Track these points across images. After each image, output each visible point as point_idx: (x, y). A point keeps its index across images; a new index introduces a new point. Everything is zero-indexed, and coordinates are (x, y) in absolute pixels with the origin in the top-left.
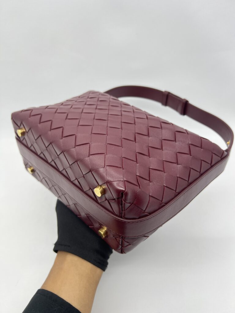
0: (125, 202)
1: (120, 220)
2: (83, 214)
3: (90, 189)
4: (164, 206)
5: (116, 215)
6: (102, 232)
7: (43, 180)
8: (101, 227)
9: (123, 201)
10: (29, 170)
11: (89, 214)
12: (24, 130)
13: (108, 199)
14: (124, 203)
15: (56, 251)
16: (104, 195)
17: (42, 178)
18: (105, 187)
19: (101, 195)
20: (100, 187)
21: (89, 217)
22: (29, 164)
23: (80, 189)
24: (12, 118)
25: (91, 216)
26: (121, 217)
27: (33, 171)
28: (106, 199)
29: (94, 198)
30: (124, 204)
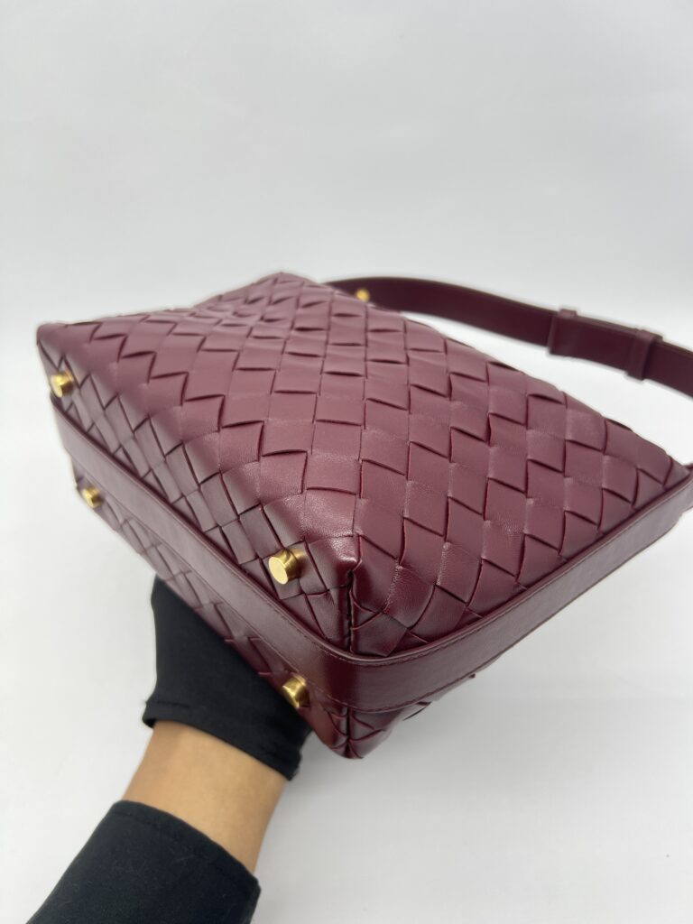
0: (359, 604)
1: (343, 657)
2: (238, 635)
3: (257, 557)
4: (477, 619)
5: (328, 641)
6: (292, 690)
7: (126, 528)
8: (288, 676)
9: (352, 602)
10: (88, 495)
11: (257, 637)
12: (71, 379)
13: (305, 591)
14: (355, 606)
15: (149, 721)
16: (296, 580)
17: (121, 520)
18: (300, 554)
19: (289, 580)
20: (285, 556)
21: (254, 643)
22: (86, 476)
23: (229, 556)
24: (39, 342)
25: (260, 642)
26: (346, 650)
27: (98, 500)
28: (302, 592)
29: (267, 587)
30: (356, 610)
